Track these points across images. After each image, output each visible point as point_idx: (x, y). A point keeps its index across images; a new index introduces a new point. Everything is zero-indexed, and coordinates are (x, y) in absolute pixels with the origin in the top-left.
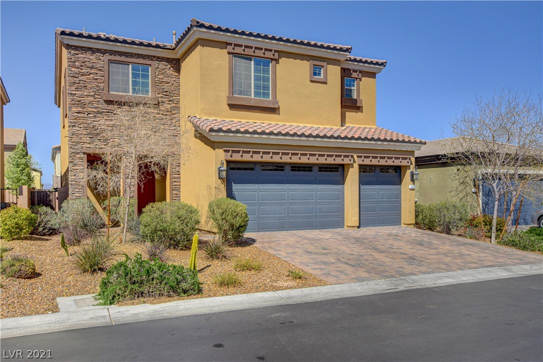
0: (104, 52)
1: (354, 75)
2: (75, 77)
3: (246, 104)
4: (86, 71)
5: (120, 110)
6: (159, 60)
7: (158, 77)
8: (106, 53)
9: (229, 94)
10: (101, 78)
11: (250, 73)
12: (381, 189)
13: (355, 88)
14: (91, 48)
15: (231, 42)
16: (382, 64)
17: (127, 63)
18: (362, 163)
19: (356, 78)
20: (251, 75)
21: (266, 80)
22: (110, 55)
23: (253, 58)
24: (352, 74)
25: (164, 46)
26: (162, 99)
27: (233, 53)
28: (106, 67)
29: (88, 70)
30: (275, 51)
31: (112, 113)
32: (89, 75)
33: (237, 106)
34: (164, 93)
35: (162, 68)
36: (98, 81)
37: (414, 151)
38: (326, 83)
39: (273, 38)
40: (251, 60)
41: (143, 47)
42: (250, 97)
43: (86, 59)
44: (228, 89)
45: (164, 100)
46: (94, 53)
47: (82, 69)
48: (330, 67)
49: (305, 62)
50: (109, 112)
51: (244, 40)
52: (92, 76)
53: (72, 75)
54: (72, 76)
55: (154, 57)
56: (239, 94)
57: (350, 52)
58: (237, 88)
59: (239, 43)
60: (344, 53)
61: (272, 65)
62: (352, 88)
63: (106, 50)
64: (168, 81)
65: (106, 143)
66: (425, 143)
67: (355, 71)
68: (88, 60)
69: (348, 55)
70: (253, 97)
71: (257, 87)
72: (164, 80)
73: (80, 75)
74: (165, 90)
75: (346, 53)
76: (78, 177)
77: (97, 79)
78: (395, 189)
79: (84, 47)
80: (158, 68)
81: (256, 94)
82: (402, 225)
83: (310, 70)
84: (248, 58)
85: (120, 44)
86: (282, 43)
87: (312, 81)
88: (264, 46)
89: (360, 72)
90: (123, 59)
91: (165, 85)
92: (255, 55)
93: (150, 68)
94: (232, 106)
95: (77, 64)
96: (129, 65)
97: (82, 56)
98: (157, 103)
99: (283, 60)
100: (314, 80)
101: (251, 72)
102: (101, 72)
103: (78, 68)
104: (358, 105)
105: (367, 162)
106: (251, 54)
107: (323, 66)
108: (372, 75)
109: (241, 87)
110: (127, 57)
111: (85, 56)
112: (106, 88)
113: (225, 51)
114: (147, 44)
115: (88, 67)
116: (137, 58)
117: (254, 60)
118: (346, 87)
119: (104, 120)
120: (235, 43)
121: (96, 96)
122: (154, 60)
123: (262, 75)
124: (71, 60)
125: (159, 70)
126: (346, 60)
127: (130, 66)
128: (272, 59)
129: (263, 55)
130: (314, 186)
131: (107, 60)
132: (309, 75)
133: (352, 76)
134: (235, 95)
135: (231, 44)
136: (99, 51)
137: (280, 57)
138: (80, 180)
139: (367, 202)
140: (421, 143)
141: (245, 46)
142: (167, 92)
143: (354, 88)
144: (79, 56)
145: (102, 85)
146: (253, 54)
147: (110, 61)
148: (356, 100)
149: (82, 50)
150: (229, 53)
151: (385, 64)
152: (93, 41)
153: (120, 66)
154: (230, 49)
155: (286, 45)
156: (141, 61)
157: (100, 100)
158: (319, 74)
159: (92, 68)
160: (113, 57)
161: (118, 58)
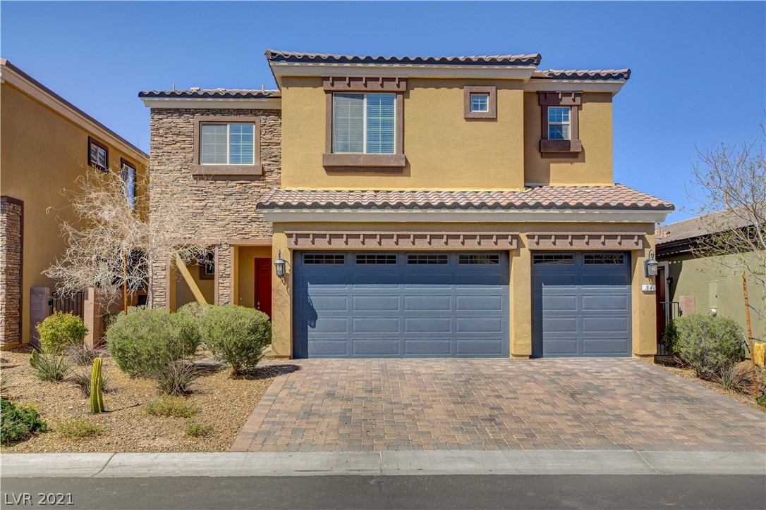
0: (192, 112)
1: (567, 101)
2: (159, 149)
3: (350, 164)
4: (171, 139)
5: (212, 186)
6: (267, 114)
7: (264, 137)
8: (197, 113)
9: (326, 151)
10: (190, 146)
11: (359, 118)
12: (587, 291)
13: (569, 122)
14: (179, 109)
15: (328, 75)
16: (620, 76)
17: (224, 123)
18: (535, 247)
19: (571, 106)
20: (362, 120)
21: (387, 124)
22: (202, 115)
23: (365, 94)
24: (561, 100)
25: (269, 94)
26: (269, 167)
27: (332, 92)
28: (197, 132)
29: (175, 137)
30: (400, 80)
31: (202, 191)
32: (174, 144)
33: (337, 169)
34: (273, 159)
35: (271, 124)
36: (186, 150)
37: (654, 224)
38: (495, 120)
39: (393, 60)
40: (362, 97)
41: (241, 100)
42: (360, 153)
43: (172, 124)
44: (324, 144)
45: (272, 168)
46: (182, 115)
47: (166, 137)
48: (503, 93)
49: (456, 90)
50: (198, 190)
51: (346, 70)
52: (178, 145)
53: (154, 146)
54: (155, 148)
55: (259, 110)
56: (343, 151)
57: (537, 64)
58: (338, 142)
59: (340, 76)
60: (525, 67)
61: (398, 102)
62: (563, 123)
63: (196, 109)
64: (279, 141)
65: (194, 232)
66: (672, 208)
67: (568, 94)
68: (175, 125)
69: (535, 69)
70: (365, 152)
71: (370, 137)
72: (273, 141)
73: (164, 145)
74: (274, 154)
75: (529, 67)
76: (159, 277)
77: (184, 148)
78: (615, 291)
79: (169, 109)
80: (264, 125)
81: (370, 147)
82: (634, 356)
83: (465, 102)
84: (358, 95)
85: (211, 100)
86: (411, 66)
87: (467, 119)
88: (381, 75)
89: (577, 94)
90: (218, 118)
91: (274, 147)
92: (368, 89)
93: (254, 126)
94: (330, 169)
95: (161, 131)
96: (226, 125)
97: (167, 120)
98: (261, 173)
99: (416, 93)
100: (471, 116)
101: (362, 115)
102: (190, 139)
103: (162, 136)
104: (572, 150)
105: (546, 245)
106: (362, 89)
107: (489, 93)
108: (606, 97)
109: (346, 140)
110: (223, 115)
111: (171, 120)
112: (196, 160)
113: (321, 89)
114: (245, 94)
115: (174, 134)
116: (236, 115)
117: (367, 98)
118: (550, 123)
119: (192, 201)
120: (335, 76)
121: (183, 171)
122: (259, 115)
123: (380, 118)
124: (154, 127)
125: (265, 127)
126: (532, 78)
127: (228, 126)
128: (398, 93)
129: (380, 88)
130: (451, 287)
131: (197, 122)
132: (463, 110)
133: (561, 103)
134: (336, 153)
135: (327, 79)
136: (187, 111)
137: (408, 88)
138: (162, 281)
139: (557, 313)
140: (661, 207)
141: (349, 78)
142: (276, 156)
143: (568, 124)
144: (164, 120)
145: (191, 155)
146: (364, 89)
147: (202, 124)
148: (569, 142)
149: (168, 113)
150: (327, 92)
151: (626, 76)
152: (178, 99)
153: (215, 128)
154: (327, 85)
155: (404, 68)
156: (242, 118)
157: (188, 175)
158: (483, 107)
159: (178, 134)
160: (205, 118)
161: (211, 118)
